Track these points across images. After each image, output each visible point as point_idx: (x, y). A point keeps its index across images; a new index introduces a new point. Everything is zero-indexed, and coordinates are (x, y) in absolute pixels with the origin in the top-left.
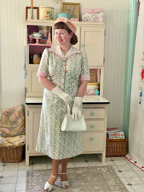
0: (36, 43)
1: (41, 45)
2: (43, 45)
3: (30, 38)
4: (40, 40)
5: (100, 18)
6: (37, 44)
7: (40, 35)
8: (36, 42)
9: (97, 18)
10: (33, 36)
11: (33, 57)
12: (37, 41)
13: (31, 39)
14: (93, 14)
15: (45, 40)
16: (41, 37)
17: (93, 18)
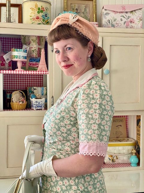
0: (16, 70)
1: (27, 72)
2: (30, 72)
3: (5, 59)
4: (25, 64)
5: (136, 21)
6: (19, 71)
7: (25, 54)
8: (17, 68)
9: (131, 22)
10: (11, 56)
11: (10, 96)
12: (19, 65)
13: (7, 62)
14: (124, 14)
15: (34, 63)
16: (26, 58)
17: (123, 22)
